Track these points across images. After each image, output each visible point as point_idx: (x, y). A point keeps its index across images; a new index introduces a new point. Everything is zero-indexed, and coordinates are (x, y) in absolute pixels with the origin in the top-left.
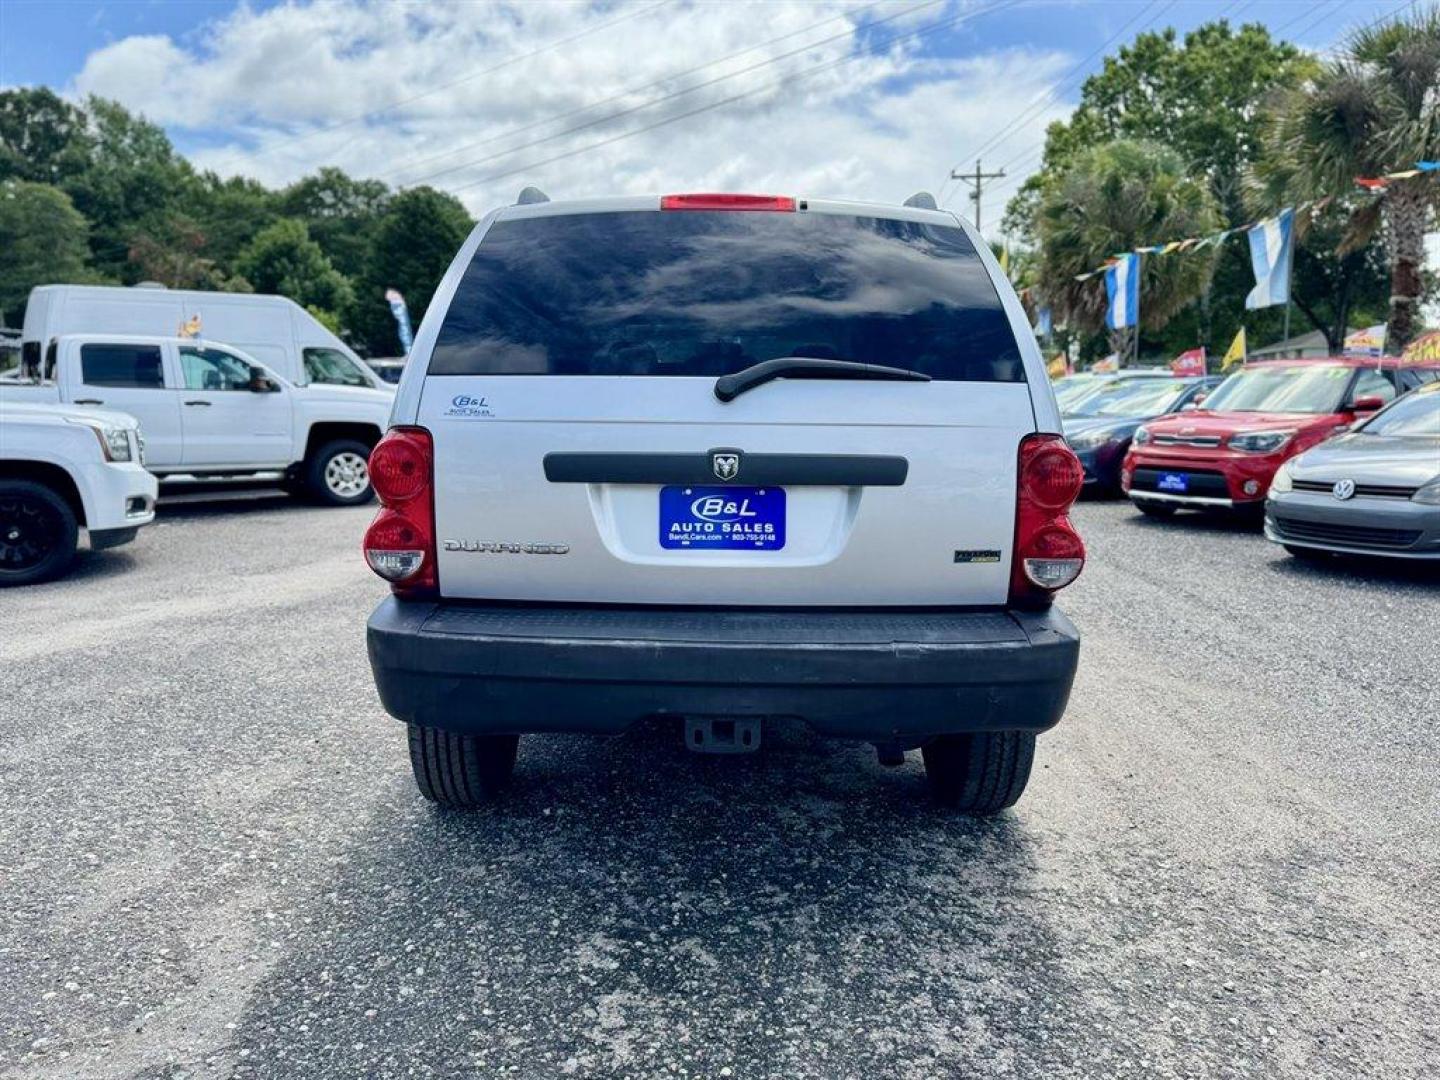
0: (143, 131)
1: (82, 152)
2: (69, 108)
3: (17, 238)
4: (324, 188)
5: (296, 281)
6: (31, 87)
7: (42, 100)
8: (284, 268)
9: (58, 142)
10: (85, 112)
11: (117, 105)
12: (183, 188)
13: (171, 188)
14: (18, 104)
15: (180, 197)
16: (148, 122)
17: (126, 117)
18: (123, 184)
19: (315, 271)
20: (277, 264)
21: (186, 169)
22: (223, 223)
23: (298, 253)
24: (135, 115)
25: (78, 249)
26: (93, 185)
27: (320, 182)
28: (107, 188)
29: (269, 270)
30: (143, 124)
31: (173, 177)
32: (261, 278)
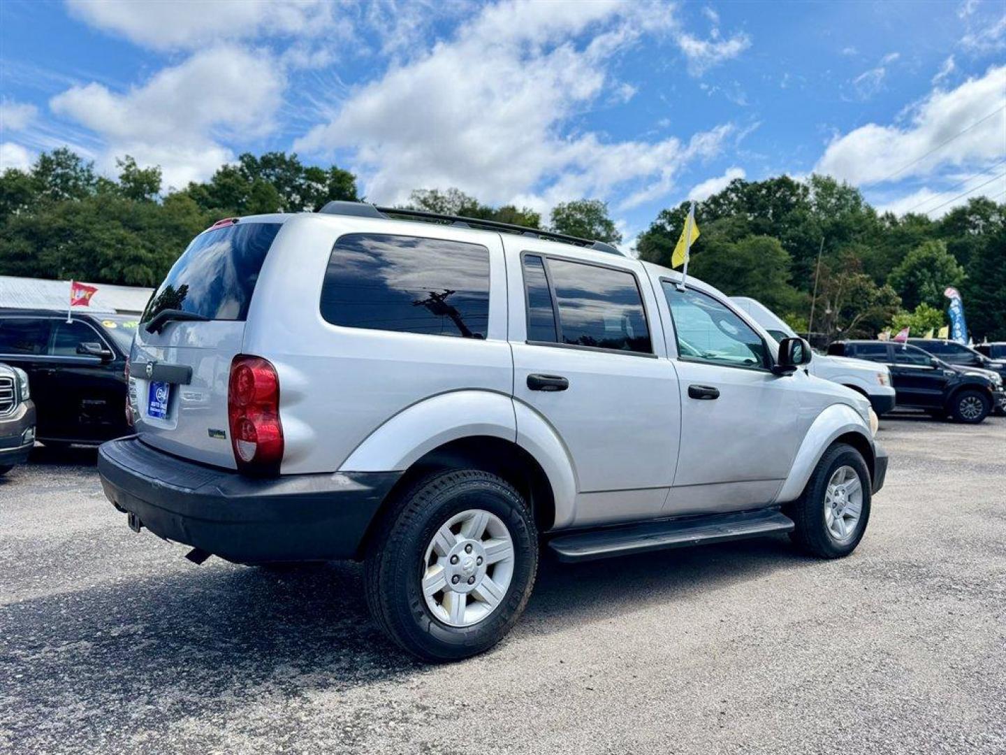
0: (845, 192)
1: (801, 213)
2: (798, 186)
3: (750, 270)
4: (971, 213)
5: (933, 285)
6: (777, 177)
7: (784, 183)
8: (923, 275)
9: (789, 207)
10: (808, 186)
11: (829, 178)
12: (866, 227)
13: (857, 228)
14: (769, 188)
15: (862, 233)
16: (848, 186)
17: (834, 185)
18: (823, 229)
19: (950, 276)
20: (918, 274)
21: (871, 213)
22: (890, 247)
23: (938, 264)
24: (840, 183)
25: (785, 274)
26: (804, 232)
27: (968, 210)
28: (812, 233)
29: (912, 279)
30: (845, 188)
31: (859, 221)
32: (906, 285)
